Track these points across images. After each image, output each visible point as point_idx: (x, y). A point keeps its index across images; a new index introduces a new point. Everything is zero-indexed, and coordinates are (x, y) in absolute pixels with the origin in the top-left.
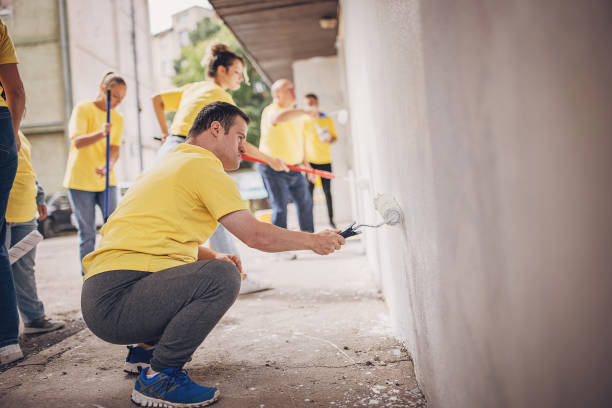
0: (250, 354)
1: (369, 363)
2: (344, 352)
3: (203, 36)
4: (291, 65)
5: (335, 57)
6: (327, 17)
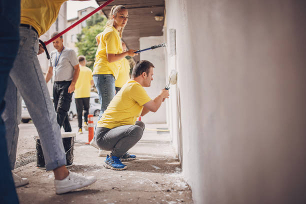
0: (105, 183)
1: (168, 191)
2: (156, 185)
3: (94, 22)
4: (139, 39)
5: (161, 37)
6: (159, 15)
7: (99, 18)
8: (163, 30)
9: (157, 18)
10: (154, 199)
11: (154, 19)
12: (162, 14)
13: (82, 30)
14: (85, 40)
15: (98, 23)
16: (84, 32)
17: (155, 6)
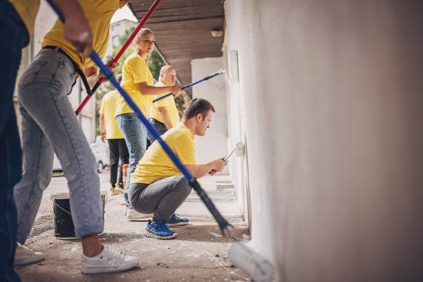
0: (148, 258)
1: (233, 266)
2: (216, 259)
4: (190, 61)
5: (221, 58)
6: (217, 29)
8: (223, 49)
9: (214, 34)
10: (214, 279)
11: (211, 34)
12: (221, 28)
17: (210, 17)
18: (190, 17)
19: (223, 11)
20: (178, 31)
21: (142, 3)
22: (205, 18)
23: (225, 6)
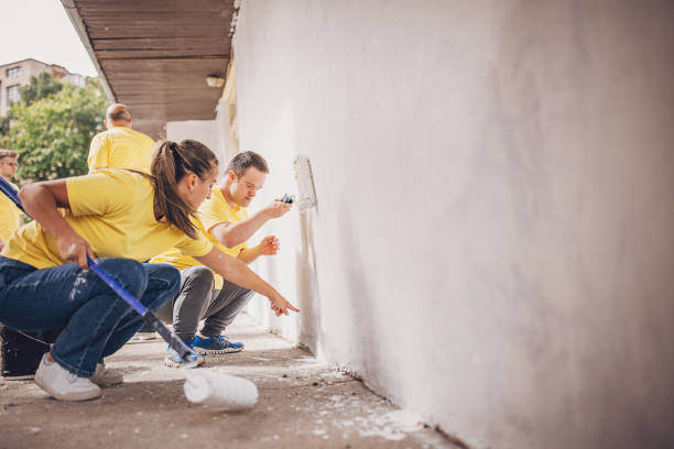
1: (316, 384)
3: (39, 92)
4: (165, 125)
6: (215, 76)
7: (51, 85)
9: (211, 82)
11: (206, 82)
12: (220, 74)
13: (9, 108)
14: (17, 132)
15: (50, 95)
16: (17, 114)
17: (209, 57)
18: (179, 54)
19: (230, 47)
20: (154, 74)
21: (107, 25)
22: (202, 57)
23: (233, 40)
